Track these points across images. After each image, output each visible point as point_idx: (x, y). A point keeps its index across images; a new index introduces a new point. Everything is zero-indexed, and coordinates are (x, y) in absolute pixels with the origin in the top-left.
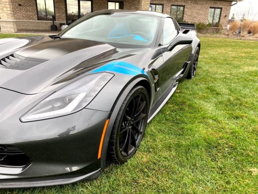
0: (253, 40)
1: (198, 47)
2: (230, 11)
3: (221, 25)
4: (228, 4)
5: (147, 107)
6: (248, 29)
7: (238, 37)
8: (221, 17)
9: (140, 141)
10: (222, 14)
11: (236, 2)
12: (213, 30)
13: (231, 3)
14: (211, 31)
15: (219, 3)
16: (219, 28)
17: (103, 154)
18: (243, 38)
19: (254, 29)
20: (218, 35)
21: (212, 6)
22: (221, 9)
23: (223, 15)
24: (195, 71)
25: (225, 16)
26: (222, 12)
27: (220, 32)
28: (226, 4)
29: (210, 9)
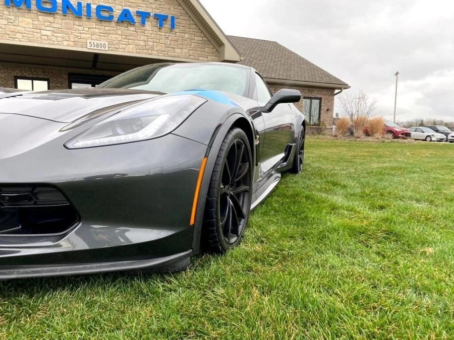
0: (373, 142)
1: (302, 127)
2: (333, 103)
3: (323, 123)
4: (329, 93)
5: (250, 173)
6: (363, 128)
7: (350, 138)
8: (322, 112)
9: (244, 229)
10: (322, 108)
11: (340, 90)
12: (312, 130)
13: (334, 92)
14: (309, 132)
15: (315, 91)
16: (320, 127)
17: (197, 218)
18: (358, 139)
19: (372, 127)
20: (321, 136)
21: (306, 96)
22: (320, 99)
23: (325, 108)
24: (301, 165)
25: (328, 110)
26: (322, 104)
27: (323, 133)
28: (327, 93)
29: (304, 100)
